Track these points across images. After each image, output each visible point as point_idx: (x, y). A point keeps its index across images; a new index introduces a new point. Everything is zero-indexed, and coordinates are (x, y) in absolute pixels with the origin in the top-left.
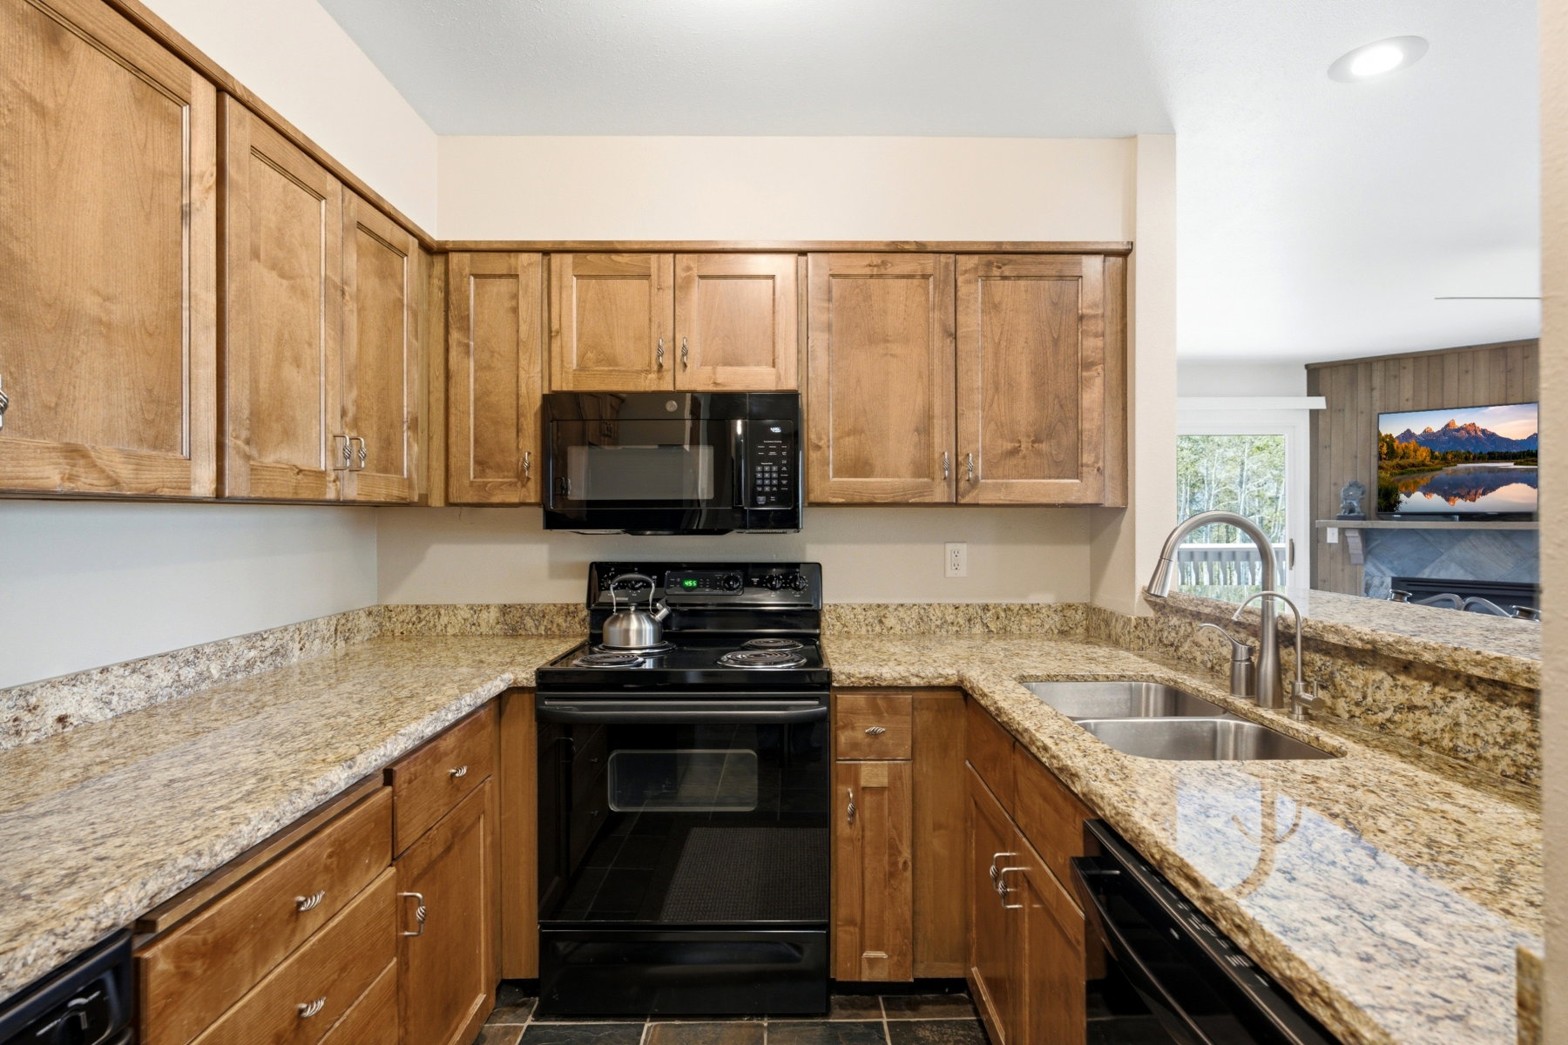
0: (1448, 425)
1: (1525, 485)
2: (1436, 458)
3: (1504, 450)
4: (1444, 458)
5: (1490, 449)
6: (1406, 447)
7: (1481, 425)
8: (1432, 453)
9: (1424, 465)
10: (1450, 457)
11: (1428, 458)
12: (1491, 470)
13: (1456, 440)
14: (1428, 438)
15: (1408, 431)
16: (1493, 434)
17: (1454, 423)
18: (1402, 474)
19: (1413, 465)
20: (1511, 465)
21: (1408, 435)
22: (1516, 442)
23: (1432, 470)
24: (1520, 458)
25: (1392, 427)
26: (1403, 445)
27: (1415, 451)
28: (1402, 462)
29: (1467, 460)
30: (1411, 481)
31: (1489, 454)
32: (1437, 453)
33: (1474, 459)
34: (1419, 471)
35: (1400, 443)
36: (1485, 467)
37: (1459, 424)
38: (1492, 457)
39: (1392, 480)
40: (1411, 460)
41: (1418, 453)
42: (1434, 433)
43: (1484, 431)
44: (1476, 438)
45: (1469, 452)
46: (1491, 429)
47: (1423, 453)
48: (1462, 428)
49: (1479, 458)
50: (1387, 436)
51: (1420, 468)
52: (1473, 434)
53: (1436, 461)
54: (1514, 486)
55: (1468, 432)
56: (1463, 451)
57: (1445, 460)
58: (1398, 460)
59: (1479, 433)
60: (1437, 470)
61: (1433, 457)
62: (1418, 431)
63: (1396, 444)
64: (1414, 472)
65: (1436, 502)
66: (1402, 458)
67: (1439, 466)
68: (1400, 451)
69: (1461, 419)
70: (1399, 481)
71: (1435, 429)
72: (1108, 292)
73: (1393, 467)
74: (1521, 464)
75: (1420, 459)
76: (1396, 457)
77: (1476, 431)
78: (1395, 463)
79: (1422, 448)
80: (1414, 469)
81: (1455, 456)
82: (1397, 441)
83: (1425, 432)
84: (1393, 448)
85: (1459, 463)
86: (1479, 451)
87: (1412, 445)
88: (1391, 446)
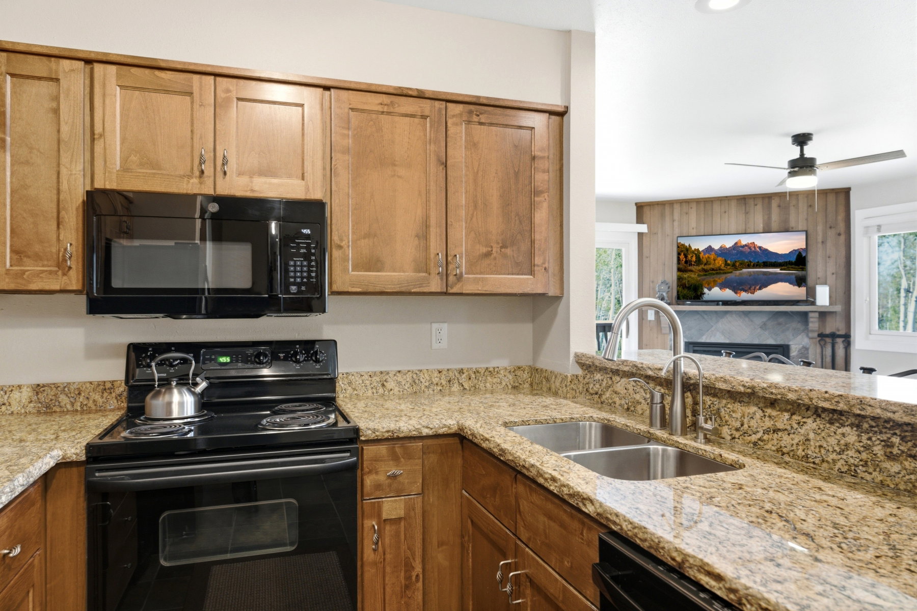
0: (736, 243)
1: (787, 284)
2: (729, 265)
3: (773, 261)
4: (734, 265)
5: (764, 259)
6: (708, 257)
7: (759, 244)
8: (726, 261)
9: (720, 269)
10: (737, 264)
11: (723, 265)
12: (765, 273)
13: (741, 253)
14: (723, 252)
15: (710, 247)
16: (766, 250)
17: (740, 242)
18: (706, 275)
19: (713, 270)
20: (778, 270)
21: (710, 249)
22: (782, 256)
23: (725, 273)
24: (783, 266)
25: (699, 244)
26: (707, 256)
27: (714, 260)
28: (705, 267)
29: (749, 266)
30: (712, 280)
31: (764, 262)
32: (729, 262)
33: (754, 266)
34: (717, 273)
35: (705, 254)
36: (761, 271)
37: (744, 243)
38: (766, 265)
39: (699, 279)
40: (711, 266)
41: (716, 261)
42: (726, 249)
43: (760, 248)
44: (755, 252)
45: (750, 261)
46: (765, 246)
47: (720, 262)
48: (746, 245)
49: (757, 265)
50: (695, 249)
51: (718, 271)
52: (753, 249)
53: (728, 267)
54: (780, 284)
55: (750, 248)
56: (746, 261)
57: (735, 267)
59: (757, 249)
60: (728, 273)
61: (726, 264)
62: (716, 247)
63: (701, 255)
64: (714, 274)
65: (728, 294)
66: (705, 264)
67: (731, 270)
68: (704, 260)
69: (745, 240)
70: (704, 280)
71: (728, 246)
72: (551, 141)
73: (700, 271)
74: (784, 270)
75: (717, 265)
76: (701, 264)
77: (755, 247)
78: (700, 268)
79: (719, 258)
80: (714, 272)
81: (741, 264)
82: (702, 254)
83: (721, 247)
84: (700, 258)
85: (743, 268)
86: (757, 261)
87: (712, 256)
88: (698, 257)
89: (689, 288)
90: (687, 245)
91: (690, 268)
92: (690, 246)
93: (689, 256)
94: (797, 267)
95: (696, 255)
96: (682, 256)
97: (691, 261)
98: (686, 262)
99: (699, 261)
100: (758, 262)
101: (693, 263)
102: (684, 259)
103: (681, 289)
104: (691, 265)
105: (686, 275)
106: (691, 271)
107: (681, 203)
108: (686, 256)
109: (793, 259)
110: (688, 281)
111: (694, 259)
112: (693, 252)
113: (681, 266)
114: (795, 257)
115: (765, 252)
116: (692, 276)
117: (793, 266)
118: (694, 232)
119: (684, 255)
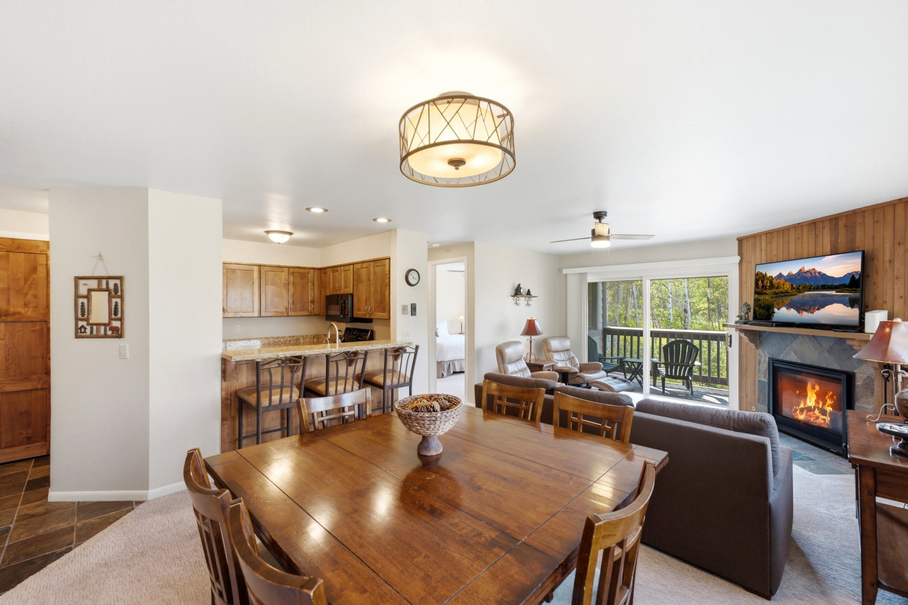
0: (800, 270)
2: (794, 288)
3: (830, 284)
4: (798, 289)
5: (822, 283)
6: (779, 282)
7: (818, 269)
8: (792, 285)
9: (787, 292)
10: (801, 287)
11: (790, 289)
13: (805, 278)
14: (791, 277)
15: (781, 273)
16: (825, 274)
17: (804, 268)
18: (776, 297)
19: (782, 293)
22: (837, 279)
23: (791, 295)
24: (838, 288)
25: (772, 271)
26: (778, 281)
27: (783, 285)
28: (777, 291)
29: (810, 290)
31: (822, 286)
32: (794, 286)
33: (814, 289)
34: (785, 296)
35: (776, 280)
37: (806, 269)
38: (824, 288)
39: (771, 300)
40: (781, 290)
41: (785, 286)
42: (793, 275)
43: (819, 273)
44: (815, 277)
45: (811, 285)
46: (823, 271)
47: (787, 286)
48: (808, 271)
49: (816, 288)
50: (770, 276)
51: (786, 294)
52: (814, 275)
53: (794, 290)
55: (811, 274)
56: (808, 284)
57: (799, 290)
58: (774, 290)
59: (817, 274)
60: (794, 295)
61: (792, 288)
62: (785, 274)
63: (774, 281)
64: (782, 296)
66: (777, 288)
67: (795, 293)
68: (776, 285)
69: (808, 265)
71: (794, 273)
73: (772, 294)
74: (839, 292)
75: (786, 289)
76: (774, 288)
77: (815, 273)
78: (773, 291)
79: (787, 283)
80: (782, 294)
81: (804, 287)
82: (775, 279)
83: (789, 274)
84: (772, 282)
85: (806, 291)
86: (816, 284)
87: (782, 281)
88: (771, 282)
89: (763, 308)
90: (764, 273)
91: (765, 291)
92: (766, 274)
93: (765, 282)
94: (850, 289)
95: (770, 281)
96: (760, 283)
97: (766, 286)
98: (763, 287)
99: (772, 286)
100: (818, 285)
101: (767, 287)
102: (762, 285)
103: (757, 309)
104: (766, 289)
105: (761, 297)
106: (766, 294)
107: (766, 234)
108: (763, 282)
109: (847, 282)
110: (764, 302)
111: (768, 284)
112: (768, 279)
113: (759, 290)
114: (849, 280)
115: (823, 276)
116: (766, 298)
117: (847, 288)
118: (775, 259)
119: (762, 281)
